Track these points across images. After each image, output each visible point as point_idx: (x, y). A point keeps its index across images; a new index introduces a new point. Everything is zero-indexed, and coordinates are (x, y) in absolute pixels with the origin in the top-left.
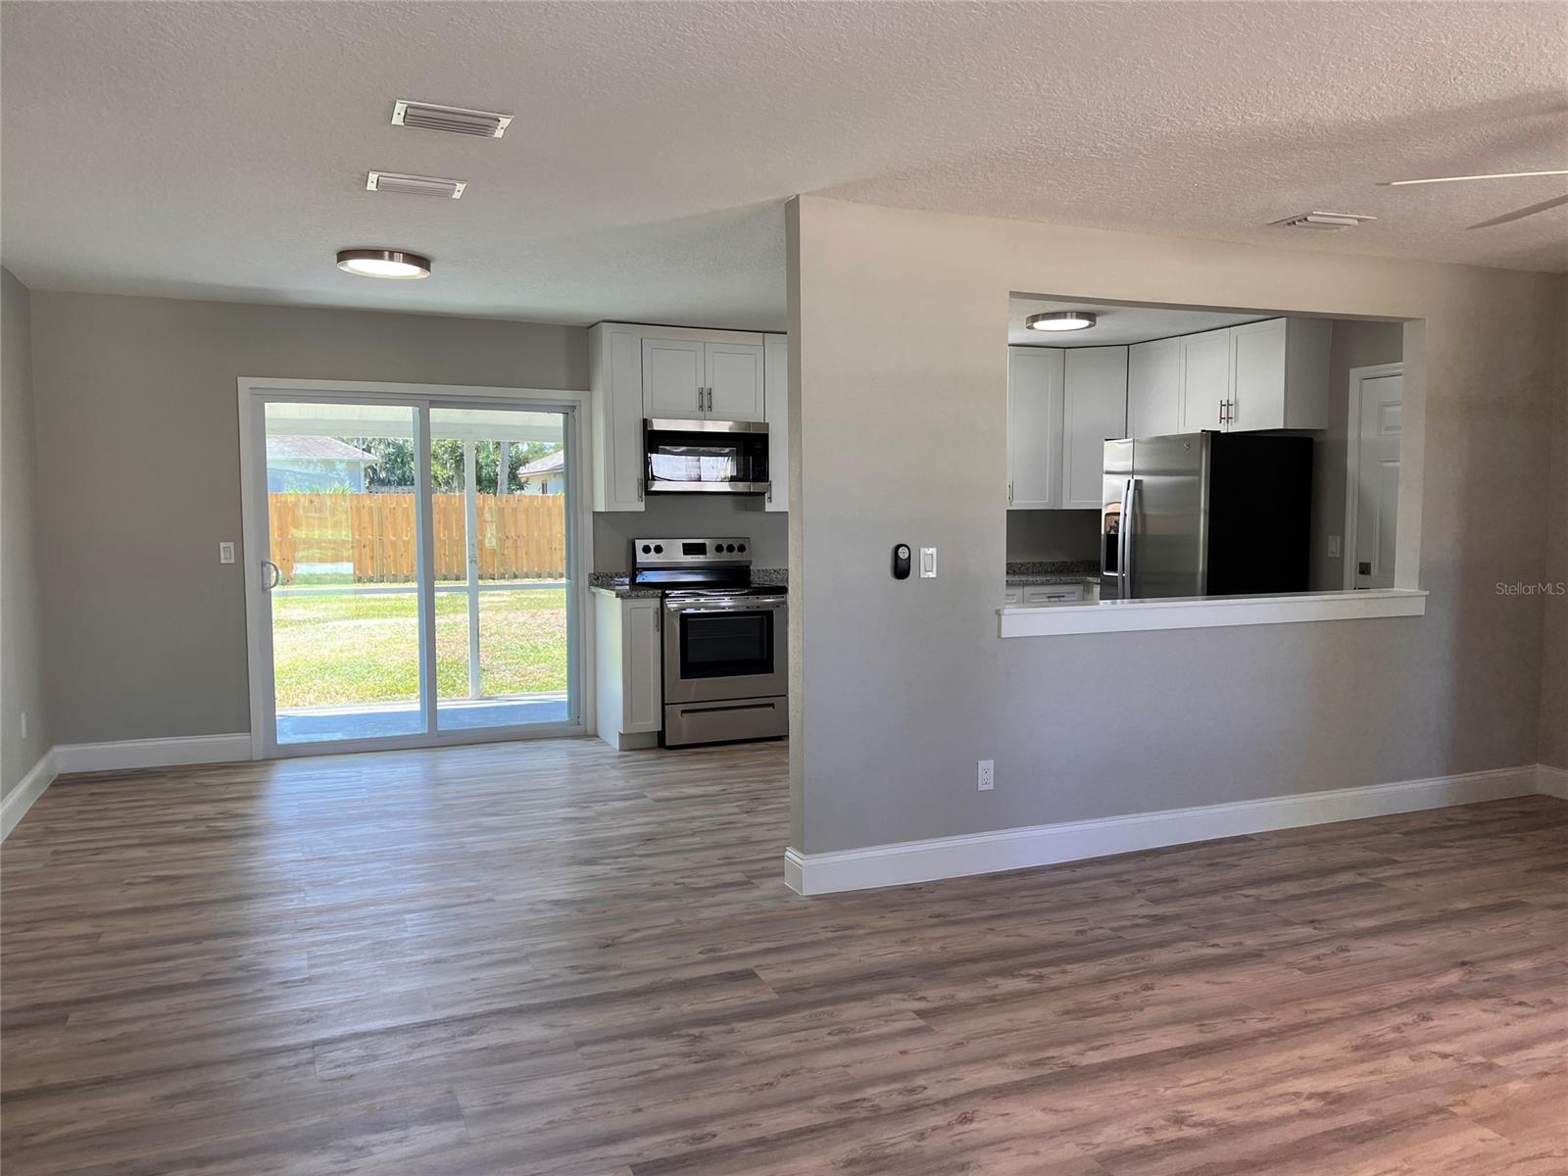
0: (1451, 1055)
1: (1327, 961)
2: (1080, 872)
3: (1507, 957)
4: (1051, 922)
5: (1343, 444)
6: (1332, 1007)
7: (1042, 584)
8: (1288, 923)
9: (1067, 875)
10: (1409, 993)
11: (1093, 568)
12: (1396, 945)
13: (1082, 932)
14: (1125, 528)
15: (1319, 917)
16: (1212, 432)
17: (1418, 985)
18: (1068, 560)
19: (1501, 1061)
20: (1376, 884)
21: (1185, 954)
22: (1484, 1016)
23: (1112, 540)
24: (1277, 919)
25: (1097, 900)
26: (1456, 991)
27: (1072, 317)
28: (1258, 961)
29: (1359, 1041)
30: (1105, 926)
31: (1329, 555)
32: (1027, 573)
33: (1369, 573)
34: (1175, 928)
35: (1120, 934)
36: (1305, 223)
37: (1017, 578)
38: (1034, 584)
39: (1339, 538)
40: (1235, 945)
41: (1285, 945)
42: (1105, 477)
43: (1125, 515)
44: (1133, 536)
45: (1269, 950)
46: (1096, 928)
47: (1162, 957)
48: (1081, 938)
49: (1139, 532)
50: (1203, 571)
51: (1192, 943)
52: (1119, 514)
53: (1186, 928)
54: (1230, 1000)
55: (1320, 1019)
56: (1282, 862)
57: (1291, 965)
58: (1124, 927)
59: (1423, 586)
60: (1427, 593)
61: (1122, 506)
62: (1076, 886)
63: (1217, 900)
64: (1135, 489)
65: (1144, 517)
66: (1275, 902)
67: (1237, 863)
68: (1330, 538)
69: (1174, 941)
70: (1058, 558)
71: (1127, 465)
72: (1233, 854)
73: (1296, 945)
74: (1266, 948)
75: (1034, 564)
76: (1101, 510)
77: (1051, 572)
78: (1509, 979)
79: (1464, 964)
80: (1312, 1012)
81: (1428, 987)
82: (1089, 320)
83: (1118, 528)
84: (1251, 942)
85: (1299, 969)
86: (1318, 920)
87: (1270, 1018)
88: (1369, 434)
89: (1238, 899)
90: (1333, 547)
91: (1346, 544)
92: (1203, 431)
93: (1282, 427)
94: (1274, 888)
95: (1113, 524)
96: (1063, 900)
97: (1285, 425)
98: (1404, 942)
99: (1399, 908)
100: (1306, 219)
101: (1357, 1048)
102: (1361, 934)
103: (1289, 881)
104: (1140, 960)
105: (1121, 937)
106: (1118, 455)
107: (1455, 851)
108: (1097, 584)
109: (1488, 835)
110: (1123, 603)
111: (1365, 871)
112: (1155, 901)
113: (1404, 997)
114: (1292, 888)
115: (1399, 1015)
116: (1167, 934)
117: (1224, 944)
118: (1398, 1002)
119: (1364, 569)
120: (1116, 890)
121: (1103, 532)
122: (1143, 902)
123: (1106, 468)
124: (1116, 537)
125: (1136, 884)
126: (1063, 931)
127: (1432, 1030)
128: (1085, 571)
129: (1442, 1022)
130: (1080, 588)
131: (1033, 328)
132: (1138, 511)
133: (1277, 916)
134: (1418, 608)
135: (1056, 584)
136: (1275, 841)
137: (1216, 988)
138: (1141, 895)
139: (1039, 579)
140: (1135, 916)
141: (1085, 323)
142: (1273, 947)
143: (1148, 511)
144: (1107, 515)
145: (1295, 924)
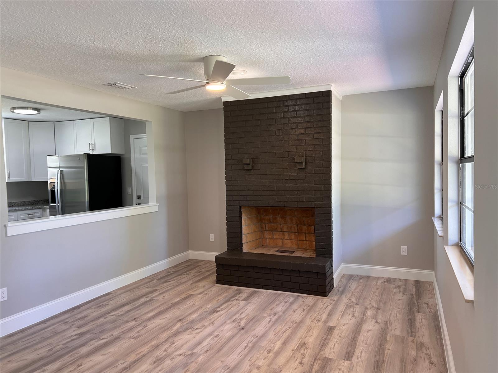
0: (182, 354)
1: (141, 332)
2: (48, 323)
3: (191, 314)
4: (36, 350)
5: (130, 159)
6: (145, 349)
7: (25, 210)
8: (127, 322)
9: (43, 326)
10: (167, 336)
11: (46, 202)
12: (161, 319)
13: (50, 350)
14: (58, 188)
15: (136, 317)
16: (88, 154)
17: (169, 332)
18: (36, 200)
19: (195, 351)
20: (152, 300)
21: (92, 346)
22: (189, 336)
23: (53, 192)
24: (123, 321)
25: (56, 333)
26: (179, 330)
27: (30, 109)
28: (119, 340)
29: (154, 360)
30: (59, 344)
31: (128, 193)
32: (18, 206)
33: (140, 199)
34: (88, 336)
35: (67, 345)
36: (115, 86)
37: (14, 208)
38: (21, 210)
39: (131, 188)
40: (110, 336)
41: (127, 331)
42: (49, 169)
43: (58, 183)
44: (61, 190)
45: (122, 334)
46: (57, 346)
47: (85, 350)
48: (51, 353)
49: (63, 188)
50: (88, 201)
51: (95, 341)
52: (55, 183)
53: (92, 335)
54: (111, 359)
55: (141, 356)
56: (123, 299)
57: (130, 338)
58: (68, 342)
59: (157, 202)
60: (159, 204)
61: (56, 179)
62: (46, 330)
63: (102, 320)
64: (61, 174)
65: (65, 183)
66: (122, 315)
67: (108, 303)
68: (128, 188)
69: (88, 342)
70: (31, 199)
71: (57, 165)
72: (106, 300)
73: (131, 329)
74: (121, 334)
75: (21, 202)
76: (48, 181)
77: (29, 205)
78: (192, 322)
79: (180, 320)
80: (139, 354)
81: (172, 332)
82: (37, 111)
83: (55, 188)
84: (116, 333)
85: (133, 339)
86: (136, 318)
87: (125, 362)
88: (137, 155)
89: (110, 318)
90: (129, 191)
91: (132, 190)
92: (84, 153)
93: (110, 153)
94: (121, 310)
95: (53, 186)
96: (41, 338)
97: (111, 152)
98: (162, 318)
99: (159, 306)
100: (115, 84)
101: (155, 362)
102: (150, 319)
103: (125, 306)
104: (75, 354)
105: (67, 347)
106: (53, 161)
107: (172, 282)
108: (48, 208)
109: (180, 275)
110: (59, 217)
111: (148, 296)
112: (79, 327)
113: (166, 337)
114: (127, 308)
115: (165, 345)
116: (85, 339)
117: (107, 337)
118: (164, 340)
119: (139, 198)
120: (64, 327)
121: (49, 189)
122: (75, 329)
123: (48, 166)
124: (54, 191)
125: (71, 322)
126: (43, 352)
127: (175, 347)
128: (43, 203)
129: (177, 343)
130: (41, 210)
131: (14, 112)
132: (62, 181)
133: (123, 320)
134: (156, 209)
135: (31, 209)
136: (119, 292)
137: (105, 357)
138: (74, 326)
139: (23, 208)
140: (72, 336)
141: (36, 112)
142: (124, 333)
143: (66, 181)
144: (50, 183)
145: (129, 321)
